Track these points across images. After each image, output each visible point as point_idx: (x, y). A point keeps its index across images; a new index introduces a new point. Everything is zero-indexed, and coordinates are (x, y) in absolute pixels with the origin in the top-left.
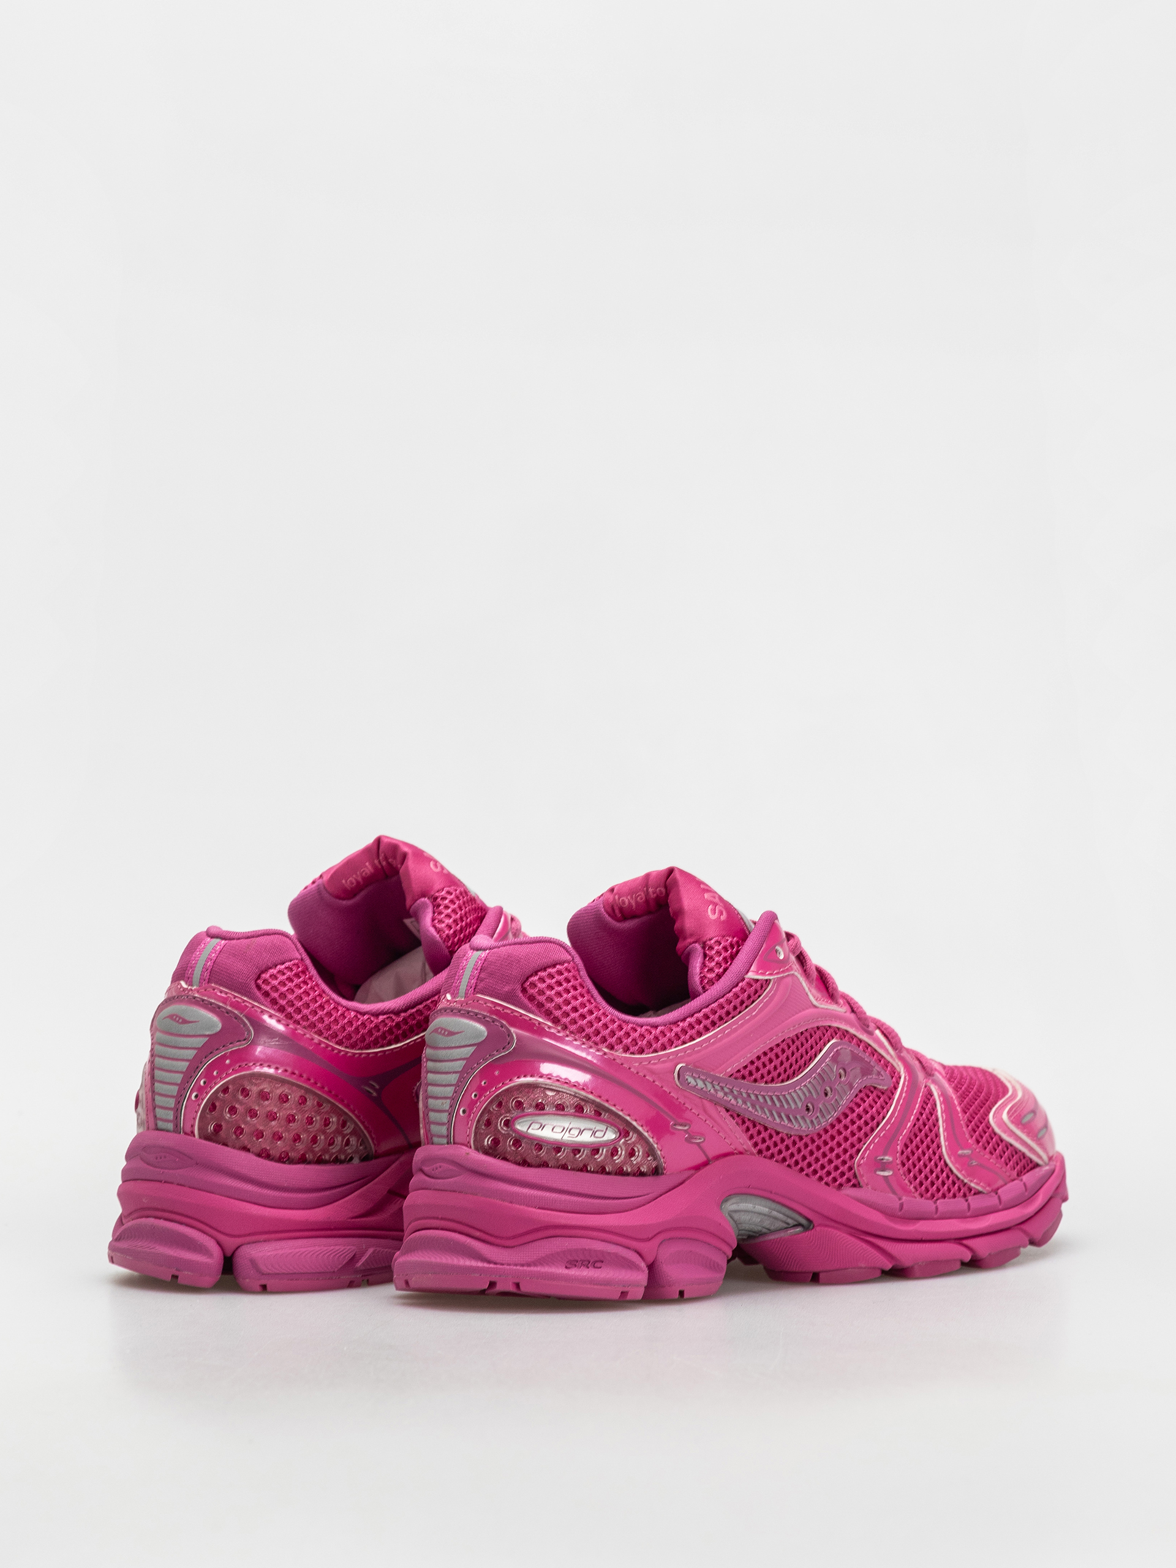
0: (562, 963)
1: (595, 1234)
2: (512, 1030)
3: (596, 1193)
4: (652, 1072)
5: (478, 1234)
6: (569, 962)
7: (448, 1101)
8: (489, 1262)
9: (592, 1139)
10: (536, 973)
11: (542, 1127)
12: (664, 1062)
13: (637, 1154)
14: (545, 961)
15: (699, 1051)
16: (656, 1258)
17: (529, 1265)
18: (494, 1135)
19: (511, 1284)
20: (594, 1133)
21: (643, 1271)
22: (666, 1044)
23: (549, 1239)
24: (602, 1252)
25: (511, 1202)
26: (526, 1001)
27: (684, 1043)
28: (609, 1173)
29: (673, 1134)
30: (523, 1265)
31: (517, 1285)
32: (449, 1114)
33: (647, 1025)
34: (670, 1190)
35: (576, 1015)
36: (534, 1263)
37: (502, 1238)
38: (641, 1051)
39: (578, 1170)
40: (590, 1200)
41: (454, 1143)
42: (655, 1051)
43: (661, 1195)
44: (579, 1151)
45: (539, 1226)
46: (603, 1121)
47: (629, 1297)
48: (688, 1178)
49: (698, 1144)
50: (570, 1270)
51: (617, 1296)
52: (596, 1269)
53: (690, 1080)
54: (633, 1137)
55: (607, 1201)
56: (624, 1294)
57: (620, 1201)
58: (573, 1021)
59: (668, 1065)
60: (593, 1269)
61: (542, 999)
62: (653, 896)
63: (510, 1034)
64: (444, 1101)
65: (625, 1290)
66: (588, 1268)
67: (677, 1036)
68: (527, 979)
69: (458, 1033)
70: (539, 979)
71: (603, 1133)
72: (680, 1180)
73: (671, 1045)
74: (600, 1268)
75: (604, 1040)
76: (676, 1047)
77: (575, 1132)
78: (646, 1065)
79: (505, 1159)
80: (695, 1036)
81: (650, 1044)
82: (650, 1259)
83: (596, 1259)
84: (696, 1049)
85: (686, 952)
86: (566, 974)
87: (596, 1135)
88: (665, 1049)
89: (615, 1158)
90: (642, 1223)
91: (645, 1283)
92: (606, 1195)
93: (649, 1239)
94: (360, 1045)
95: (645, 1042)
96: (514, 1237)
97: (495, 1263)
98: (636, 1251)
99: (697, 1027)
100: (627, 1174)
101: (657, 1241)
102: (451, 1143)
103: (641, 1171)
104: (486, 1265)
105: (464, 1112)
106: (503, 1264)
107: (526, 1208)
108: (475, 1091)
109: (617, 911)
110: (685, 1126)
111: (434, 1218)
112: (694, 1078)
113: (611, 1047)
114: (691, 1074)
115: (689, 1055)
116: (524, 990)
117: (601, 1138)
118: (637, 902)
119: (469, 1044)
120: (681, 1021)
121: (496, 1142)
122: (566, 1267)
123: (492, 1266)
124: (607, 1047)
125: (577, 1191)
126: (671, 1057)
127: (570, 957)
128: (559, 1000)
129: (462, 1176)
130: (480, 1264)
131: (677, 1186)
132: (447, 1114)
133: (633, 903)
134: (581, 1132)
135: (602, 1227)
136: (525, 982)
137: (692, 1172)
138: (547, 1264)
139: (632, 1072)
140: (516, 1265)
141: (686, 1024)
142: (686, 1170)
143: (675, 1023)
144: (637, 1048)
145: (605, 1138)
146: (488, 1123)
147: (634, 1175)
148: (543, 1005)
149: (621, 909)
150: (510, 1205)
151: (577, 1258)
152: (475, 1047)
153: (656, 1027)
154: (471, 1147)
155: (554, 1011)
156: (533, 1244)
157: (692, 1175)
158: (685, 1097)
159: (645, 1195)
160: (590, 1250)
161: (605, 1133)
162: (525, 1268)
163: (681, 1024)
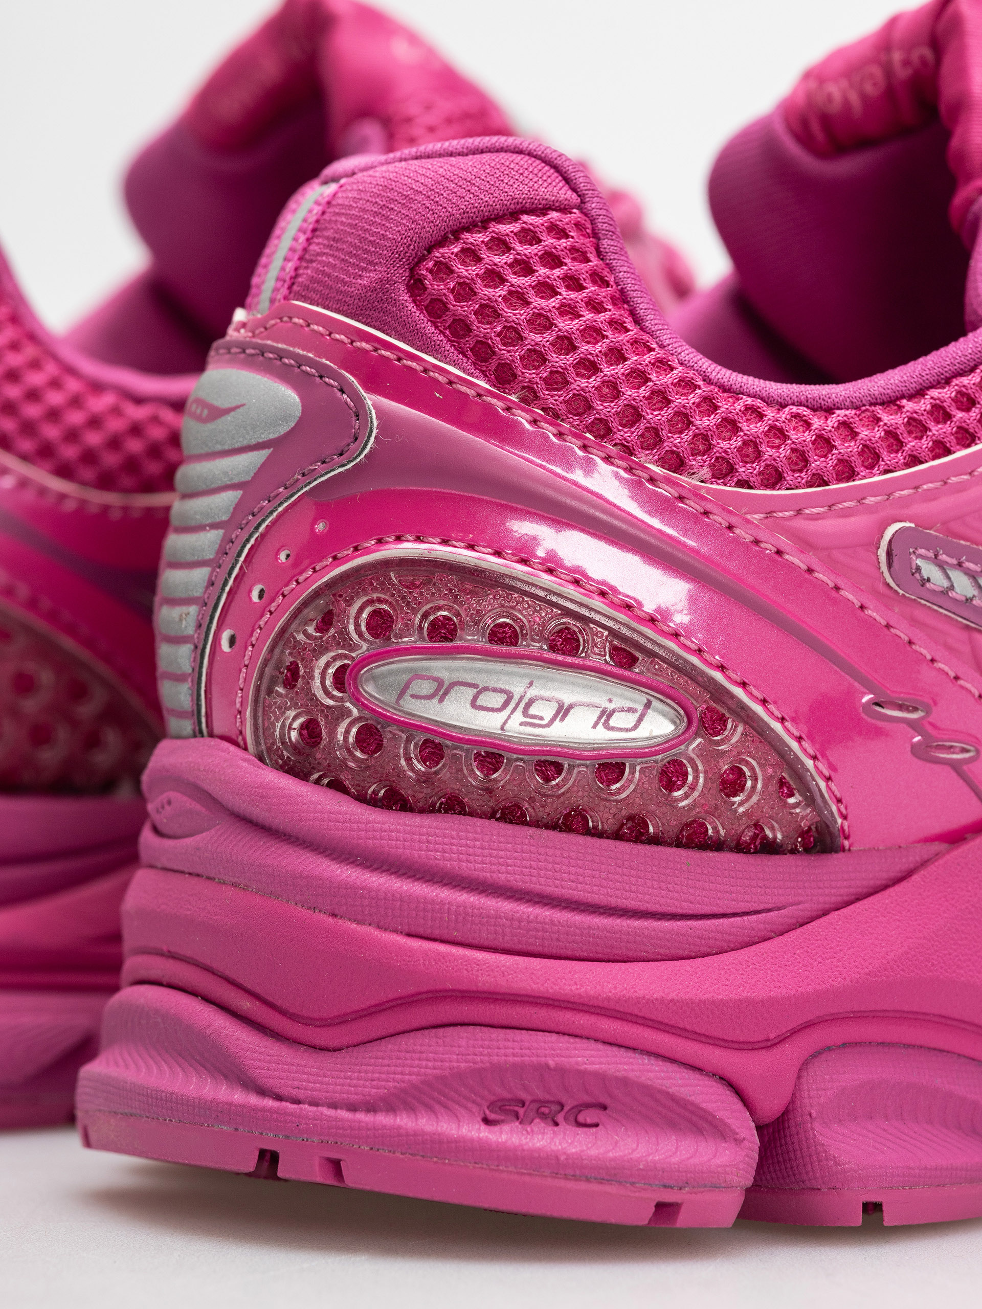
0: (542, 210)
1: (582, 1021)
2: (370, 399)
3: (599, 897)
4: (805, 544)
5: (246, 1005)
6: (564, 209)
7: (193, 610)
8: (262, 1092)
9: (601, 735)
10: (457, 233)
11: (442, 690)
12: (846, 514)
13: (749, 783)
14: (490, 199)
15: (961, 488)
16: (792, 1101)
17: (371, 1107)
18: (307, 712)
19: (316, 1161)
20: (606, 715)
21: (738, 1141)
22: (857, 461)
23: (441, 1031)
24: (602, 1078)
25: (334, 915)
26: (420, 318)
27: (915, 460)
28: (655, 840)
29: (878, 733)
30: (352, 1107)
31: (336, 1166)
32: (196, 647)
33: (800, 404)
34: (859, 898)
35: (566, 360)
36: (389, 1104)
37: (307, 1021)
38: (774, 478)
39: (553, 826)
40: (577, 918)
41: (211, 735)
42: (819, 480)
43: (825, 913)
44: (559, 768)
45: (412, 990)
46: (636, 683)
47: (683, 1220)
48: (924, 864)
49: (955, 766)
50: (496, 1129)
51: (643, 1215)
52: (580, 1130)
53: (929, 570)
54: (735, 733)
55: (636, 923)
56: (664, 1210)
57: (680, 924)
58: (557, 380)
59: (859, 523)
60: (571, 1129)
61: (465, 309)
62: (902, 73)
63: (360, 412)
64: (184, 609)
65: (669, 1197)
66: (556, 1124)
67: (894, 439)
68: (430, 249)
69: (228, 411)
70: (463, 250)
71: (637, 715)
72: (894, 872)
73: (871, 467)
74: (597, 1125)
75: (653, 439)
76: (887, 472)
77: (546, 711)
78: (790, 518)
79: (337, 786)
80: (951, 441)
81: (800, 459)
82: (771, 1106)
83: (587, 1099)
84: (954, 479)
85: (970, 217)
86: (549, 241)
87: (612, 723)
88: (851, 475)
89: (677, 794)
90: (745, 994)
91: (746, 1178)
92: (632, 904)
93: (769, 1045)
94: (126, 481)
95: (785, 451)
96: (342, 1020)
97: (279, 1098)
98: (721, 1078)
99: (960, 415)
100: (718, 846)
101: (793, 1052)
102: (201, 732)
103: (765, 837)
104: (253, 1100)
105: (232, 641)
106: (297, 1102)
107: (377, 933)
108: (259, 582)
109: (815, 127)
110: (915, 709)
112: (941, 566)
113: (677, 463)
114: (931, 554)
115: (931, 496)
116: (416, 286)
117: (627, 730)
118: (864, 98)
119: (253, 442)
120: (910, 397)
121: (311, 731)
122: (487, 1121)
123: (270, 1103)
124: (661, 462)
125: (537, 888)
126: (870, 500)
127: (574, 196)
128: (517, 315)
129: (213, 831)
130: (238, 1096)
131: (885, 887)
132: (190, 647)
133: (854, 99)
134: (563, 711)
135: (609, 999)
136: (422, 259)
137: (943, 847)
138: (429, 1108)
139: (737, 541)
140: (334, 1106)
141: (923, 405)
142: (919, 842)
143: (891, 402)
144: (758, 467)
145: (643, 732)
146: (292, 677)
147: (740, 848)
148: (468, 329)
149: (826, 119)
150: (331, 920)
151: (522, 1095)
152: (264, 454)
153: (829, 410)
154: (246, 749)
155: (499, 347)
156: (389, 1046)
157: (938, 856)
158: (914, 622)
159: (769, 910)
160: (561, 1071)
161: (640, 720)
162: (361, 1116)
163: (908, 405)
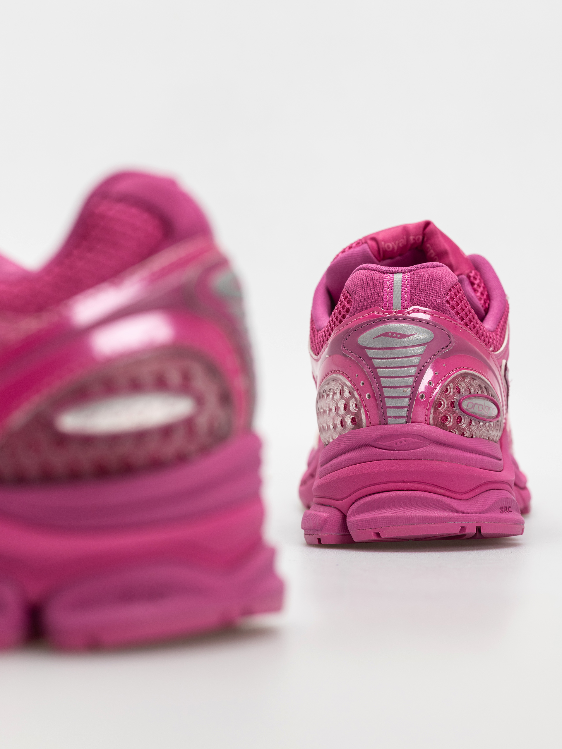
5: (442, 491)
8: (458, 512)
11: (473, 406)
26: (451, 310)
32: (411, 399)
37: (459, 493)
45: (482, 482)
66: (508, 512)
68: (448, 293)
69: (410, 335)
70: (454, 293)
96: (466, 492)
104: (455, 514)
106: (467, 513)
107: (475, 469)
111: (401, 482)
119: (420, 343)
129: (427, 447)
151: (503, 506)
154: (429, 424)
156: (480, 497)
